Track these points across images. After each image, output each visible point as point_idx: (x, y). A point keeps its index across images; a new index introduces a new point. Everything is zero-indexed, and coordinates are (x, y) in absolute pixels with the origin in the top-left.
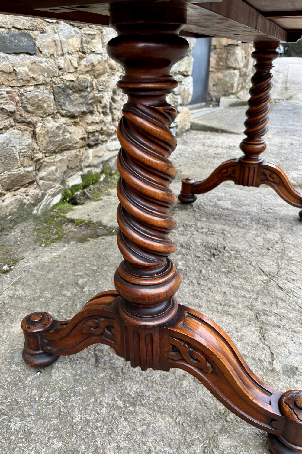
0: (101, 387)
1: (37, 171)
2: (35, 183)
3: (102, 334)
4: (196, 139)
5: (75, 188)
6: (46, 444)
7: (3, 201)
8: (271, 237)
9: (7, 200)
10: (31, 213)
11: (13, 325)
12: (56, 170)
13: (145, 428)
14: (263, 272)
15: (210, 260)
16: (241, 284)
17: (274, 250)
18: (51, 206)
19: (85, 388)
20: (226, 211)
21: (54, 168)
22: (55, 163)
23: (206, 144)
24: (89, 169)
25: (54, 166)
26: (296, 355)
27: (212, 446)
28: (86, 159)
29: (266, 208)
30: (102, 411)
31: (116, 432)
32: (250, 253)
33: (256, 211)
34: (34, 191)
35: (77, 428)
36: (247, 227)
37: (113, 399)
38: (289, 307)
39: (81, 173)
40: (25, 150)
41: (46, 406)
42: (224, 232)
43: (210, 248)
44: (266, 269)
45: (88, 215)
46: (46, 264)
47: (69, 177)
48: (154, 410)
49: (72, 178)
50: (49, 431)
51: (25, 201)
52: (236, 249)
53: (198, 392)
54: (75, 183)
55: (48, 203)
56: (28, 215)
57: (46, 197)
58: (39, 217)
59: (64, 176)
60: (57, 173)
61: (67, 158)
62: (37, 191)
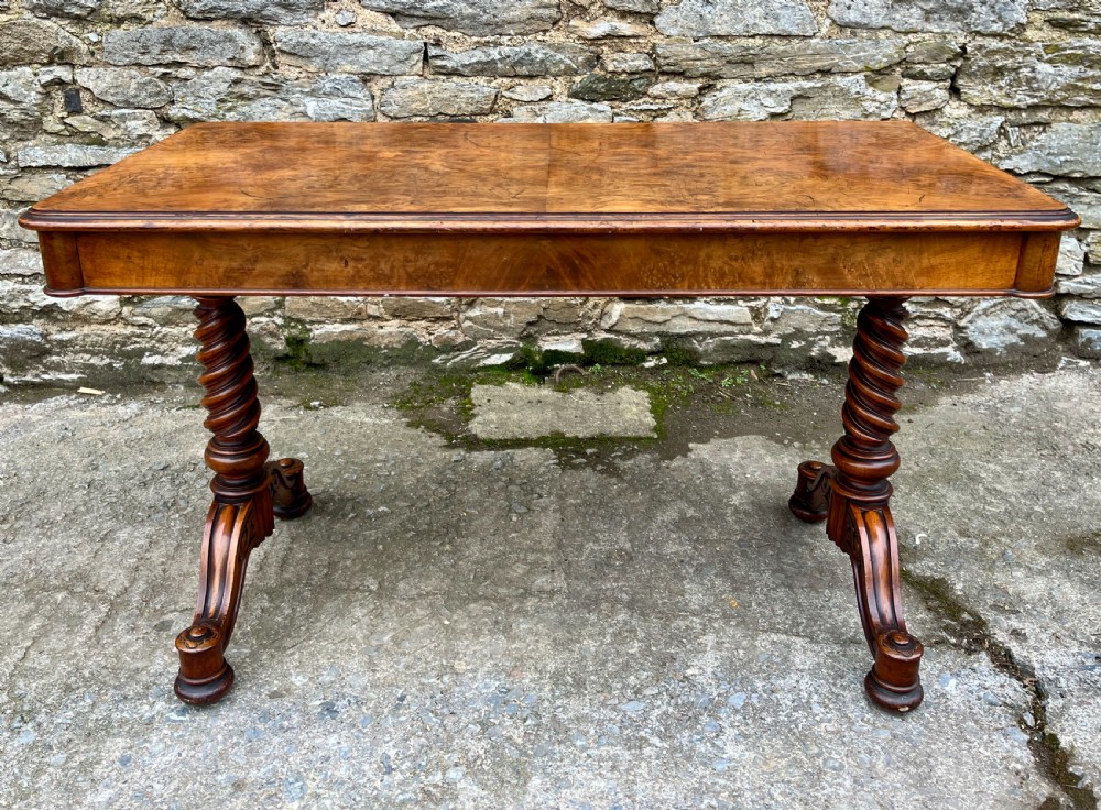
1: (463, 307)
2: (454, 322)
5: (555, 355)
7: (380, 327)
9: (387, 328)
10: (429, 361)
12: (506, 316)
18: (481, 364)
21: (500, 311)
22: (504, 305)
24: (611, 336)
25: (502, 307)
28: (606, 316)
34: (448, 331)
39: (585, 336)
47: (549, 335)
49: (556, 337)
51: (423, 340)
54: (561, 347)
55: (474, 358)
56: (421, 360)
57: (475, 348)
58: (443, 371)
59: (532, 330)
60: (508, 321)
61: (539, 304)
62: (452, 334)
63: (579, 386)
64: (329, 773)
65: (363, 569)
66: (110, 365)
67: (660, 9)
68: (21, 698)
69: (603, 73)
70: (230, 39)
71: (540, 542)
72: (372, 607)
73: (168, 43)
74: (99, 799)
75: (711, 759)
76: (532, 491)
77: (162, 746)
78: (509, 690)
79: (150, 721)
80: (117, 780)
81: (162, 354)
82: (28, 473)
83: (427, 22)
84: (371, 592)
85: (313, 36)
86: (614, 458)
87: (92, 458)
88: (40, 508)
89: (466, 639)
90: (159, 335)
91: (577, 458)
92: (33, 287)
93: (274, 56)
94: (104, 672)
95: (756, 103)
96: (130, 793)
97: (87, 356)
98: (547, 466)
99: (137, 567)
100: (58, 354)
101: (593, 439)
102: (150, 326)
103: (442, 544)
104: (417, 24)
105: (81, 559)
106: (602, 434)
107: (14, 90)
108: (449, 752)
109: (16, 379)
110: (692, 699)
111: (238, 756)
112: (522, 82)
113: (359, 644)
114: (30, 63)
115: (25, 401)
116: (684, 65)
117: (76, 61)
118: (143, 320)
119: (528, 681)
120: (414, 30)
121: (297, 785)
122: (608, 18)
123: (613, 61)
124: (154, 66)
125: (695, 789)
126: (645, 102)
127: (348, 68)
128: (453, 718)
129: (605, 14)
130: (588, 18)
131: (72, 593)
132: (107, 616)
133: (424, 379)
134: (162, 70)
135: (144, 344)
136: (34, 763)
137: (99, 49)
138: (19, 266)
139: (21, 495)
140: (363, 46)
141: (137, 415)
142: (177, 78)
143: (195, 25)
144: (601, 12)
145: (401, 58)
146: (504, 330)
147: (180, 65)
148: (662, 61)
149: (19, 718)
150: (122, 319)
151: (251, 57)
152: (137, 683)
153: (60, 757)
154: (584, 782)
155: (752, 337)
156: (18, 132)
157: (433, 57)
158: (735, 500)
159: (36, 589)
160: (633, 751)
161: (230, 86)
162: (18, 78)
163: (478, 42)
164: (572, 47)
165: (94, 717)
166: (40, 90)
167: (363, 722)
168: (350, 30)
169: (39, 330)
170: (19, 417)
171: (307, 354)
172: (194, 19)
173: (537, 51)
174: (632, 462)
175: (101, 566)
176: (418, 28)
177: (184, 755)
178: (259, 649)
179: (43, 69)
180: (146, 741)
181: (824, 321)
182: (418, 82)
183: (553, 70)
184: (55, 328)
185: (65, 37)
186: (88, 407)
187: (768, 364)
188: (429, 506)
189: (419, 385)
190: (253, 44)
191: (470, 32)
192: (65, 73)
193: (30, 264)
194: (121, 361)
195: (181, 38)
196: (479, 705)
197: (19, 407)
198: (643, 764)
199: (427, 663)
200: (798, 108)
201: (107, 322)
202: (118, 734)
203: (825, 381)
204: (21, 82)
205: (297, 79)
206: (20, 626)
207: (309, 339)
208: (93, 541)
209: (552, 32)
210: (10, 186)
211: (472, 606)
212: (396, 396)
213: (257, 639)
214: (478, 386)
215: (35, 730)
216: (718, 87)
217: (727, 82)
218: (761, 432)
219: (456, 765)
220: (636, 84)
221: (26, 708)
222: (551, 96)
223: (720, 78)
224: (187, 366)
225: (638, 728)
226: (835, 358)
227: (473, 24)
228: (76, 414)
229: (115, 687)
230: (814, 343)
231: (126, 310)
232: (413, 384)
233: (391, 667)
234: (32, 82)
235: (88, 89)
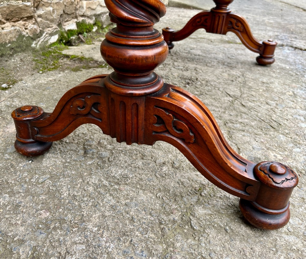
0: (88, 171)
1: (35, 9)
2: (34, 19)
3: (89, 113)
4: (173, 12)
5: (71, 32)
6: (33, 214)
7: (3, 29)
8: (234, 73)
9: (6, 28)
10: (30, 46)
11: (8, 126)
12: (53, 12)
13: (128, 201)
14: (229, 95)
15: (185, 87)
16: (211, 102)
17: (237, 82)
18: (49, 43)
19: (73, 172)
20: (198, 57)
21: (51, 9)
22: (52, 5)
23: (181, 15)
24: (83, 18)
25: (51, 7)
26: (259, 150)
27: (189, 214)
28: (81, 8)
29: (229, 56)
30: (88, 189)
31: (102, 204)
32: (218, 83)
33: (222, 57)
34: (33, 26)
35: (64, 202)
36: (215, 67)
37: (100, 180)
38: (251, 118)
39: (76, 20)
41: (36, 185)
42: (197, 69)
43: (185, 79)
44: (231, 93)
45: (82, 53)
46: (43, 85)
47: (65, 22)
48: (137, 188)
49: (68, 23)
50: (37, 204)
51: (24, 33)
52: (207, 80)
53: (176, 175)
54: (71, 28)
55: (45, 40)
56: (27, 46)
57: (44, 35)
58: (38, 51)
59: (61, 20)
60: (54, 15)
61: (63, 3)
62: (35, 27)
146: (53, 21)
214: (63, 52)
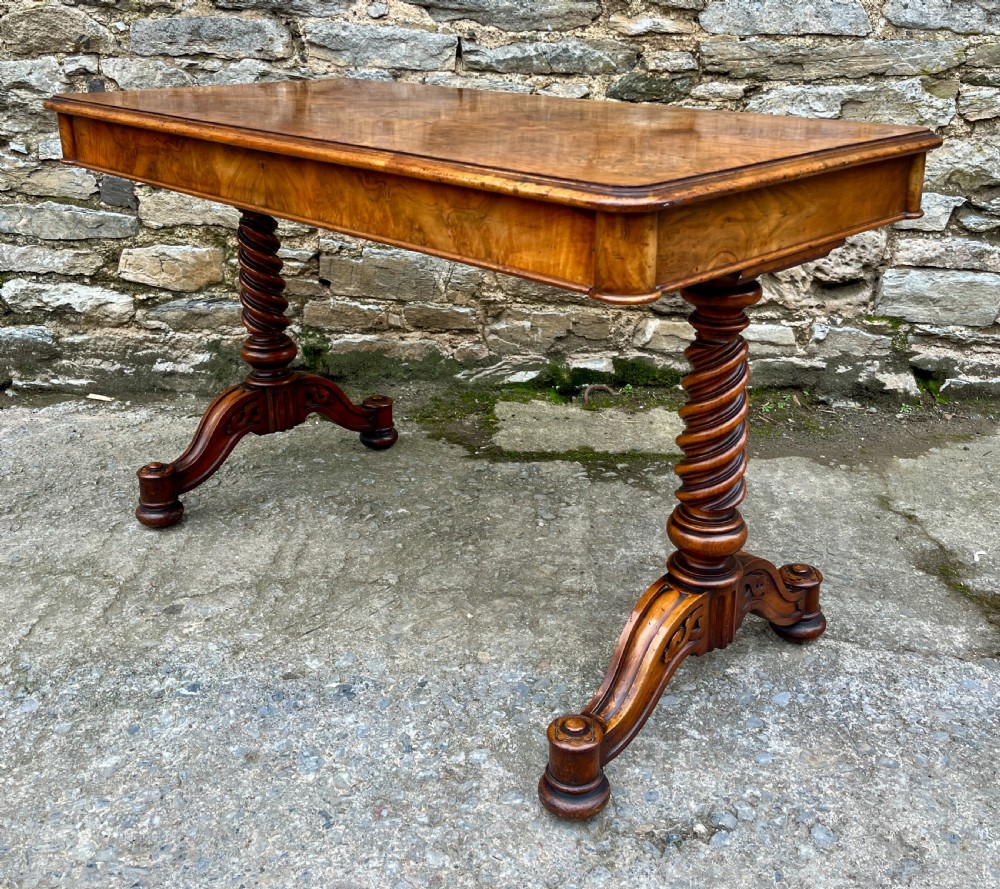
1: (489, 319)
2: (479, 335)
5: (584, 373)
7: (402, 338)
10: (451, 375)
12: (533, 329)
18: (506, 381)
21: (527, 324)
22: (531, 318)
24: (644, 355)
25: (529, 320)
28: (639, 333)
34: (470, 345)
39: (616, 354)
40: (459, 281)
47: (578, 352)
49: (586, 355)
51: (445, 353)
54: (590, 366)
55: (498, 374)
56: (443, 374)
57: (499, 364)
58: (465, 387)
59: (560, 346)
60: (536, 335)
61: (568, 317)
62: (476, 348)
63: (609, 405)
64: (346, 750)
65: (382, 565)
66: (121, 371)
67: (705, 5)
68: (26, 670)
69: (643, 72)
70: (260, 29)
71: (568, 546)
72: (392, 599)
73: (196, 34)
74: (105, 764)
75: (754, 752)
76: (560, 500)
77: (171, 717)
78: (536, 681)
79: (160, 695)
80: (124, 747)
81: (175, 361)
82: (35, 470)
83: (461, 16)
84: (390, 585)
85: (345, 28)
86: (647, 473)
87: (100, 458)
88: (47, 501)
89: (490, 631)
90: (173, 341)
91: (607, 471)
92: (47, 287)
93: (303, 48)
94: (113, 649)
95: (804, 107)
96: (138, 760)
97: (98, 361)
98: (577, 478)
99: (147, 556)
100: (69, 358)
101: (624, 454)
102: (163, 330)
103: (465, 544)
104: (451, 17)
105: (90, 547)
106: (634, 450)
107: (38, 80)
108: (472, 735)
109: (24, 383)
110: (733, 696)
111: (252, 730)
112: (558, 80)
113: (377, 633)
114: (56, 52)
115: (32, 405)
116: (729, 65)
117: (101, 50)
118: (155, 324)
119: (556, 673)
120: (448, 24)
121: (312, 758)
122: (651, 13)
123: (654, 59)
124: (180, 56)
125: (736, 779)
126: (686, 104)
127: (378, 62)
128: (478, 704)
129: (647, 10)
130: (629, 13)
131: (80, 578)
132: (116, 598)
133: (446, 395)
134: (189, 61)
135: (156, 350)
136: (37, 730)
137: (125, 39)
138: (33, 264)
139: (28, 489)
140: (394, 40)
141: (147, 421)
142: (203, 70)
143: (224, 15)
144: (643, 7)
145: (434, 52)
146: (531, 345)
147: (207, 56)
148: (706, 60)
149: (22, 688)
150: (136, 322)
151: (279, 50)
152: (147, 660)
153: (66, 725)
154: (617, 769)
155: (794, 360)
156: (40, 123)
157: (467, 52)
158: (777, 515)
159: (43, 572)
160: (670, 742)
161: (257, 78)
162: (43, 67)
163: (514, 38)
164: (612, 44)
165: (101, 689)
166: (64, 80)
167: (381, 704)
168: (382, 22)
169: (50, 331)
170: (27, 419)
171: (324, 366)
172: (223, 9)
173: (575, 47)
174: (666, 477)
175: (110, 554)
176: (452, 22)
177: (194, 726)
178: (272, 633)
179: (68, 58)
180: (155, 713)
181: (874, 344)
182: (450, 78)
183: (592, 68)
184: (67, 331)
185: (92, 26)
186: (97, 412)
187: (812, 389)
188: (450, 510)
189: (440, 400)
190: (282, 36)
191: (506, 27)
192: (91, 63)
193: (45, 262)
194: (133, 366)
195: (209, 29)
196: (505, 693)
197: (26, 410)
198: (681, 754)
199: (449, 652)
200: (849, 113)
201: (120, 325)
202: (127, 706)
203: (874, 410)
204: (46, 70)
205: (326, 73)
206: (25, 605)
207: (327, 349)
208: (101, 530)
209: (592, 29)
210: (29, 180)
211: (497, 601)
212: (416, 411)
213: (271, 624)
214: (501, 403)
215: (40, 700)
216: (765, 89)
217: (776, 84)
218: (804, 454)
219: (480, 747)
220: (678, 83)
221: (30, 679)
222: (588, 95)
223: (766, 79)
224: (199, 374)
225: (675, 721)
226: (884, 385)
227: (510, 19)
228: (85, 418)
229: (124, 663)
230: (861, 368)
231: (140, 313)
232: (434, 399)
233: (412, 655)
234: (57, 72)
235: (112, 80)
